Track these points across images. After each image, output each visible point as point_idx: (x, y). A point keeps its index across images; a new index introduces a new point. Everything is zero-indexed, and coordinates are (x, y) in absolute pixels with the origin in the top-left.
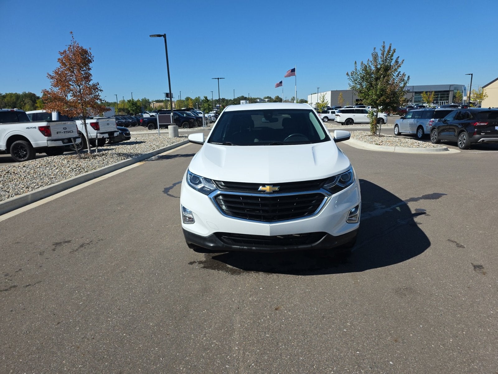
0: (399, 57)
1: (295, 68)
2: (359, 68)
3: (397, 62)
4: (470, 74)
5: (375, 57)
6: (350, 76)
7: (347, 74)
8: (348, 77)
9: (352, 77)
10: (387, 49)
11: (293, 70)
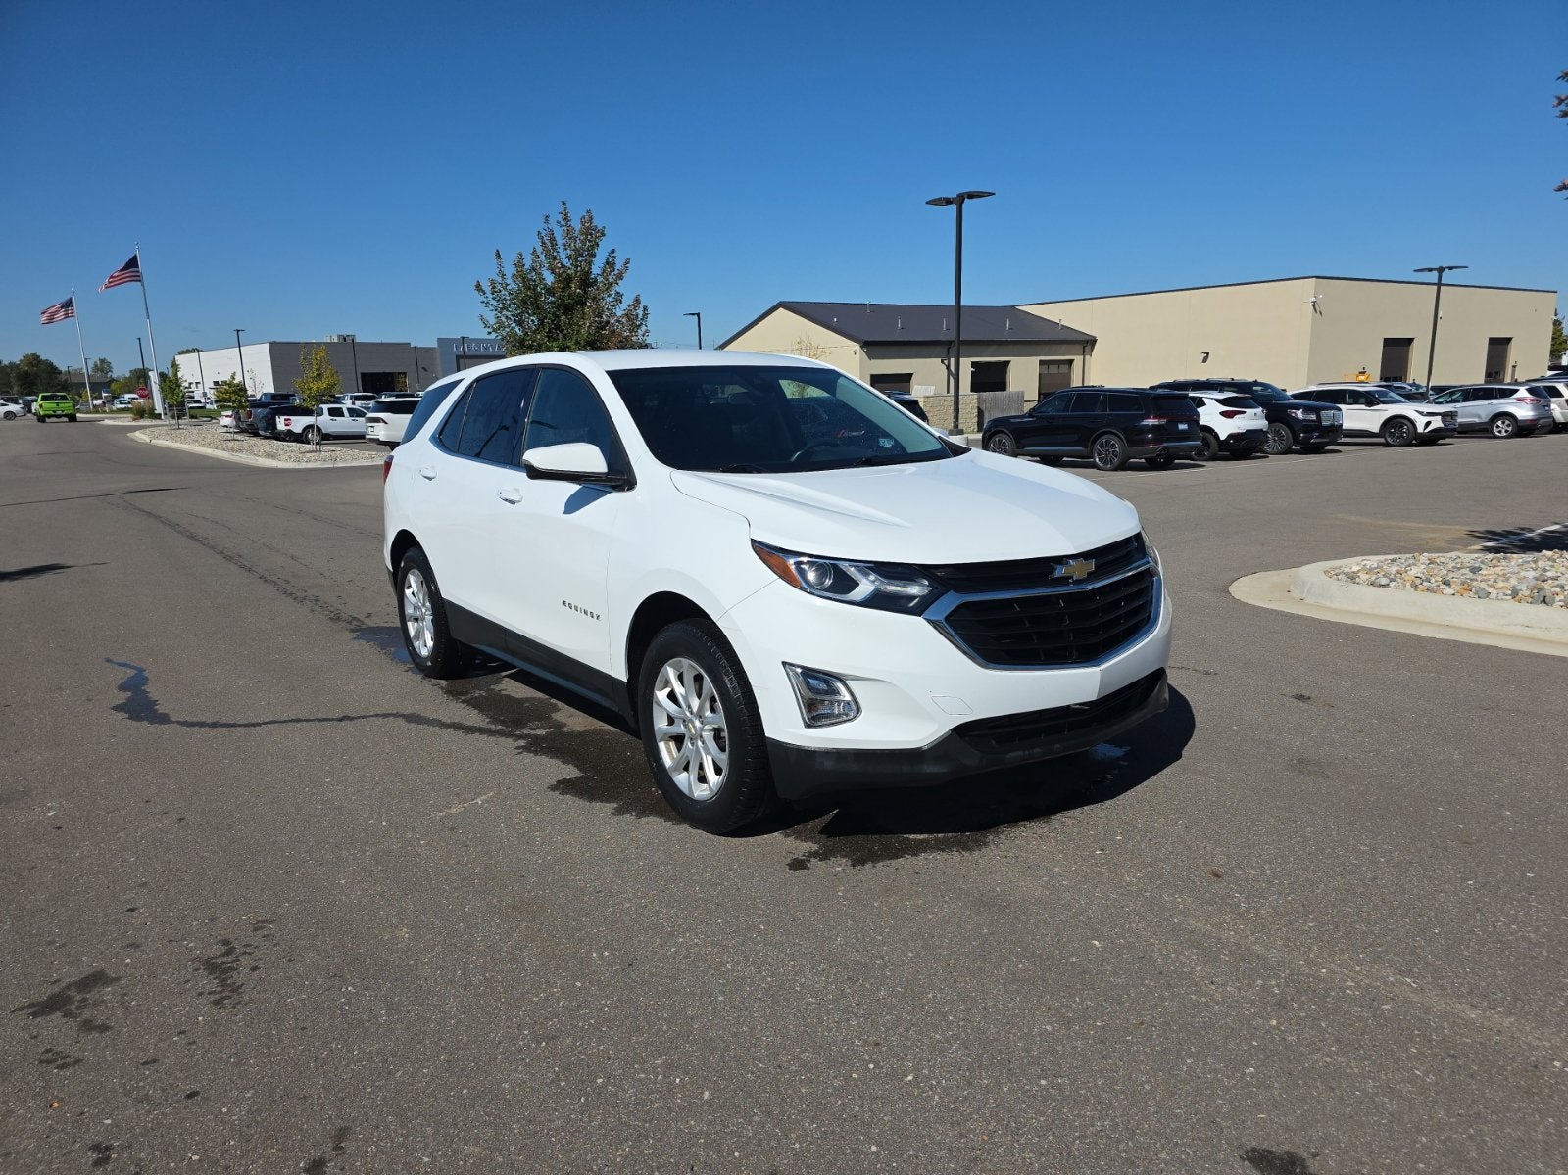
0: (613, 251)
1: (136, 256)
2: (510, 270)
3: (610, 264)
4: (693, 314)
5: (549, 244)
6: (489, 294)
7: (478, 287)
8: (483, 298)
9: (493, 298)
10: (577, 225)
11: (133, 263)
